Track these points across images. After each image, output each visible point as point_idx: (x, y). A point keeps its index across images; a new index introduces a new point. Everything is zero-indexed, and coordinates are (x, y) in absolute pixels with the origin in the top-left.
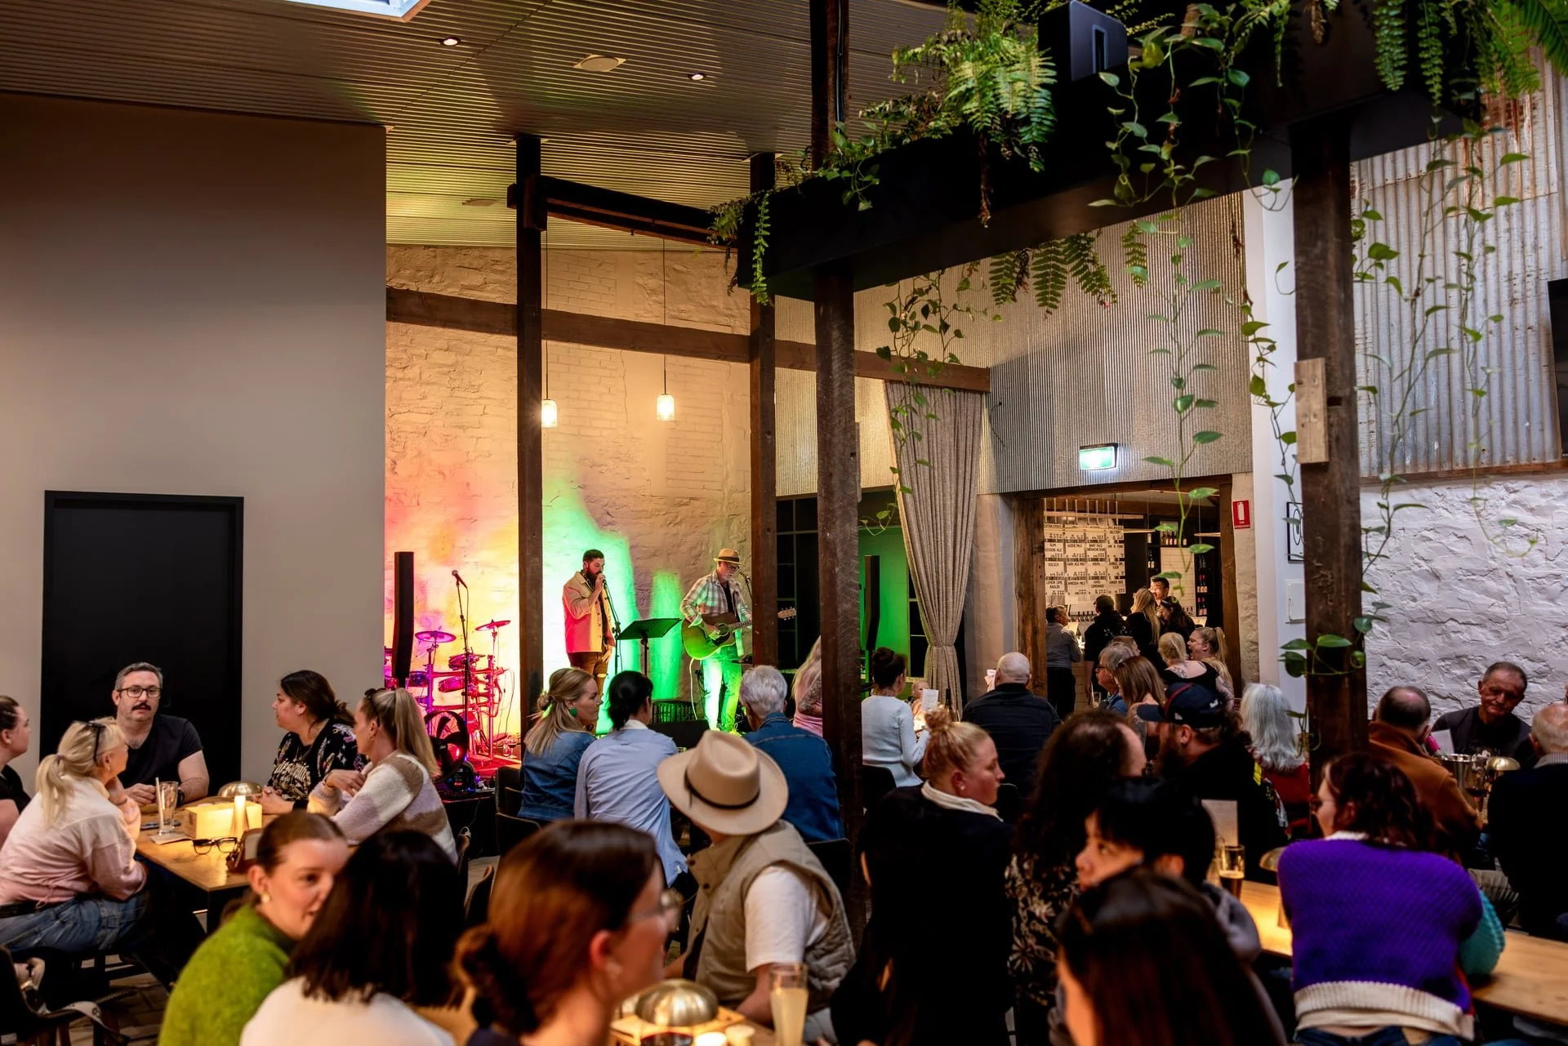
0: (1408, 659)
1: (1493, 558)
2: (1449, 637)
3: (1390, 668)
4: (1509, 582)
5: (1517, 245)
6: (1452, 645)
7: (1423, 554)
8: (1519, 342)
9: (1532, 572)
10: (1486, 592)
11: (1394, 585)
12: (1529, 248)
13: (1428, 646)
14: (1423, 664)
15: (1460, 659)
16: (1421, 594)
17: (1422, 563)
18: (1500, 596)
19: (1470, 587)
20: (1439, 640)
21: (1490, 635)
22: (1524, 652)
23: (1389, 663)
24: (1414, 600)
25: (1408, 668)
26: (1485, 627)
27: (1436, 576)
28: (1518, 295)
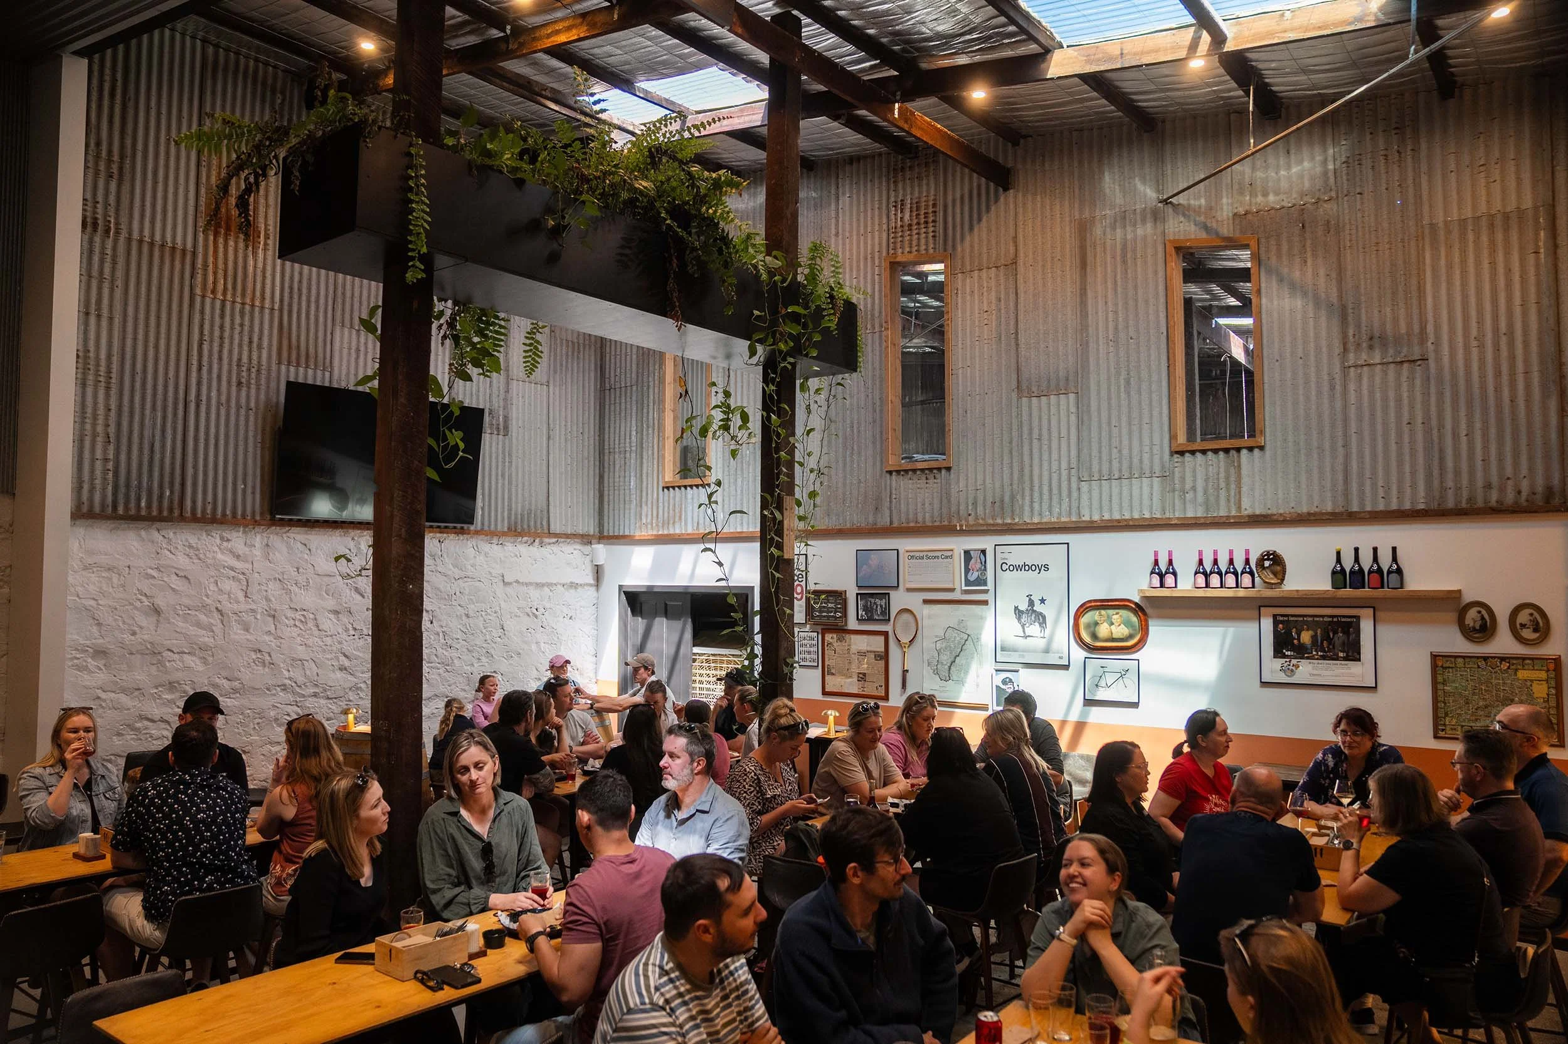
0: (124, 691)
1: (207, 596)
2: (164, 666)
3: (104, 701)
4: (216, 615)
5: (246, 339)
6: (166, 672)
7: (146, 590)
8: (242, 418)
9: (235, 607)
10: (198, 625)
11: (116, 620)
12: (255, 345)
13: (141, 676)
14: (137, 693)
15: (172, 686)
16: (141, 628)
17: (144, 599)
18: (210, 628)
19: (186, 621)
20: (153, 669)
21: (198, 662)
22: (224, 674)
23: (103, 695)
24: (134, 634)
25: (124, 699)
26: (195, 655)
27: (157, 611)
28: (243, 380)
